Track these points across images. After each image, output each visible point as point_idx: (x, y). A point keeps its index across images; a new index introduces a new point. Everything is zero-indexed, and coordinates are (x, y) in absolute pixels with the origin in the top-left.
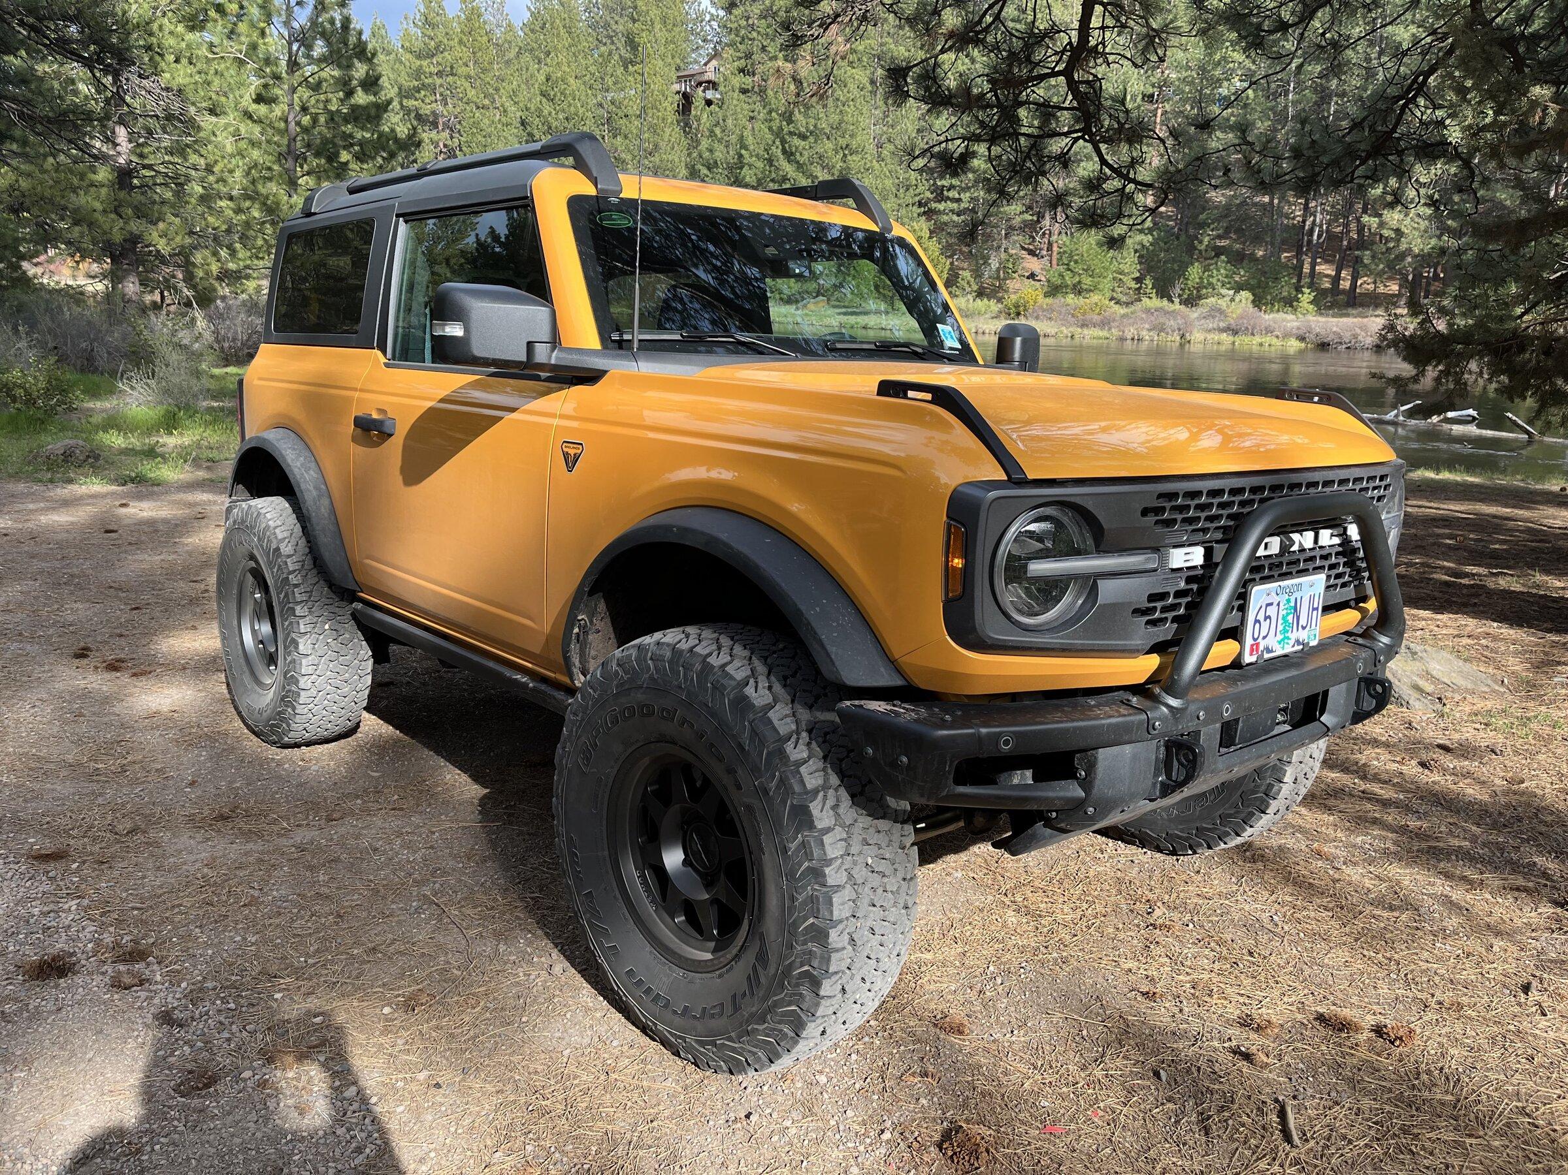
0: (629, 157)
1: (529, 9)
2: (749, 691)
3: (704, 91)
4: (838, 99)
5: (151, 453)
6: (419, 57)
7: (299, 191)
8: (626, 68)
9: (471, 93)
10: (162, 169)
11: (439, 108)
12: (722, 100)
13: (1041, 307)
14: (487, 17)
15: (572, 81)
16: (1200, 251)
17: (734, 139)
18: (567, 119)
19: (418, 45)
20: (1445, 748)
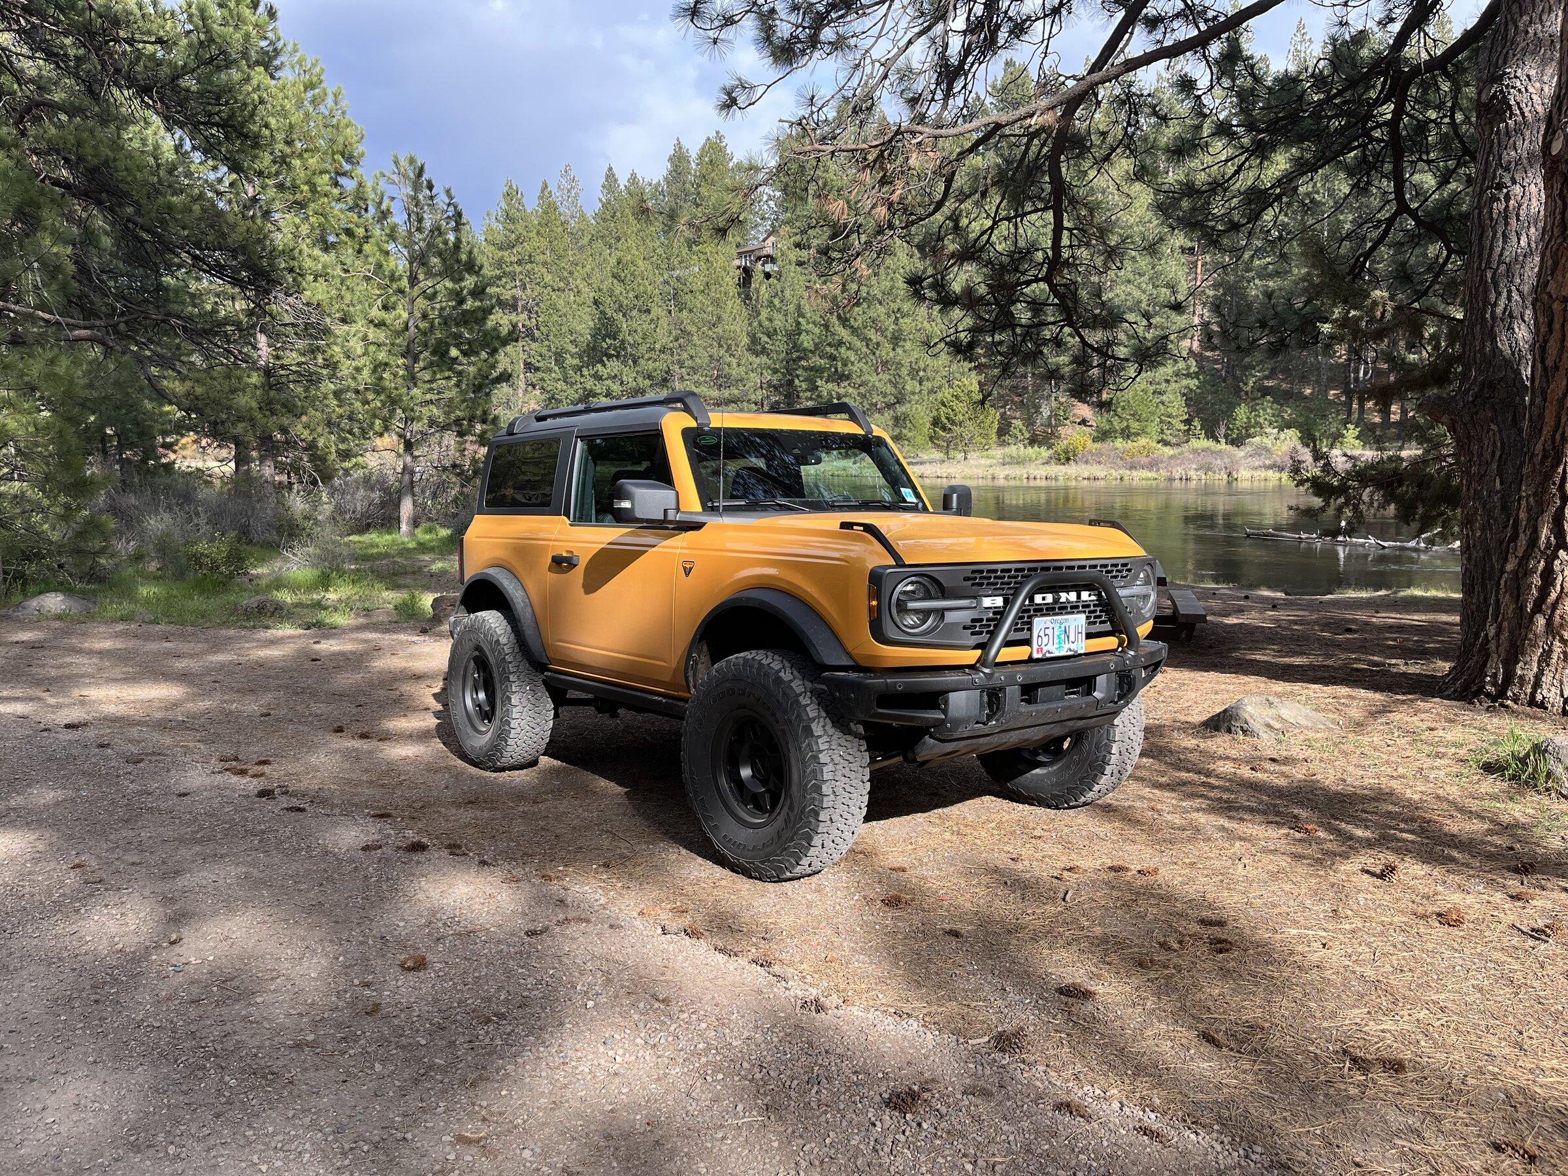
0: (694, 329)
1: (600, 200)
2: (782, 674)
3: (763, 265)
4: (888, 268)
5: (319, 605)
6: (501, 249)
7: (420, 384)
8: (690, 247)
9: (548, 278)
10: (293, 368)
11: (518, 292)
12: (780, 273)
13: (1090, 452)
14: (562, 209)
15: (640, 263)
16: (1247, 393)
17: (792, 308)
18: (636, 297)
19: (499, 239)
20: (1273, 760)
